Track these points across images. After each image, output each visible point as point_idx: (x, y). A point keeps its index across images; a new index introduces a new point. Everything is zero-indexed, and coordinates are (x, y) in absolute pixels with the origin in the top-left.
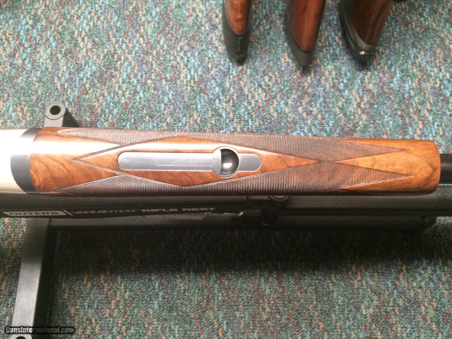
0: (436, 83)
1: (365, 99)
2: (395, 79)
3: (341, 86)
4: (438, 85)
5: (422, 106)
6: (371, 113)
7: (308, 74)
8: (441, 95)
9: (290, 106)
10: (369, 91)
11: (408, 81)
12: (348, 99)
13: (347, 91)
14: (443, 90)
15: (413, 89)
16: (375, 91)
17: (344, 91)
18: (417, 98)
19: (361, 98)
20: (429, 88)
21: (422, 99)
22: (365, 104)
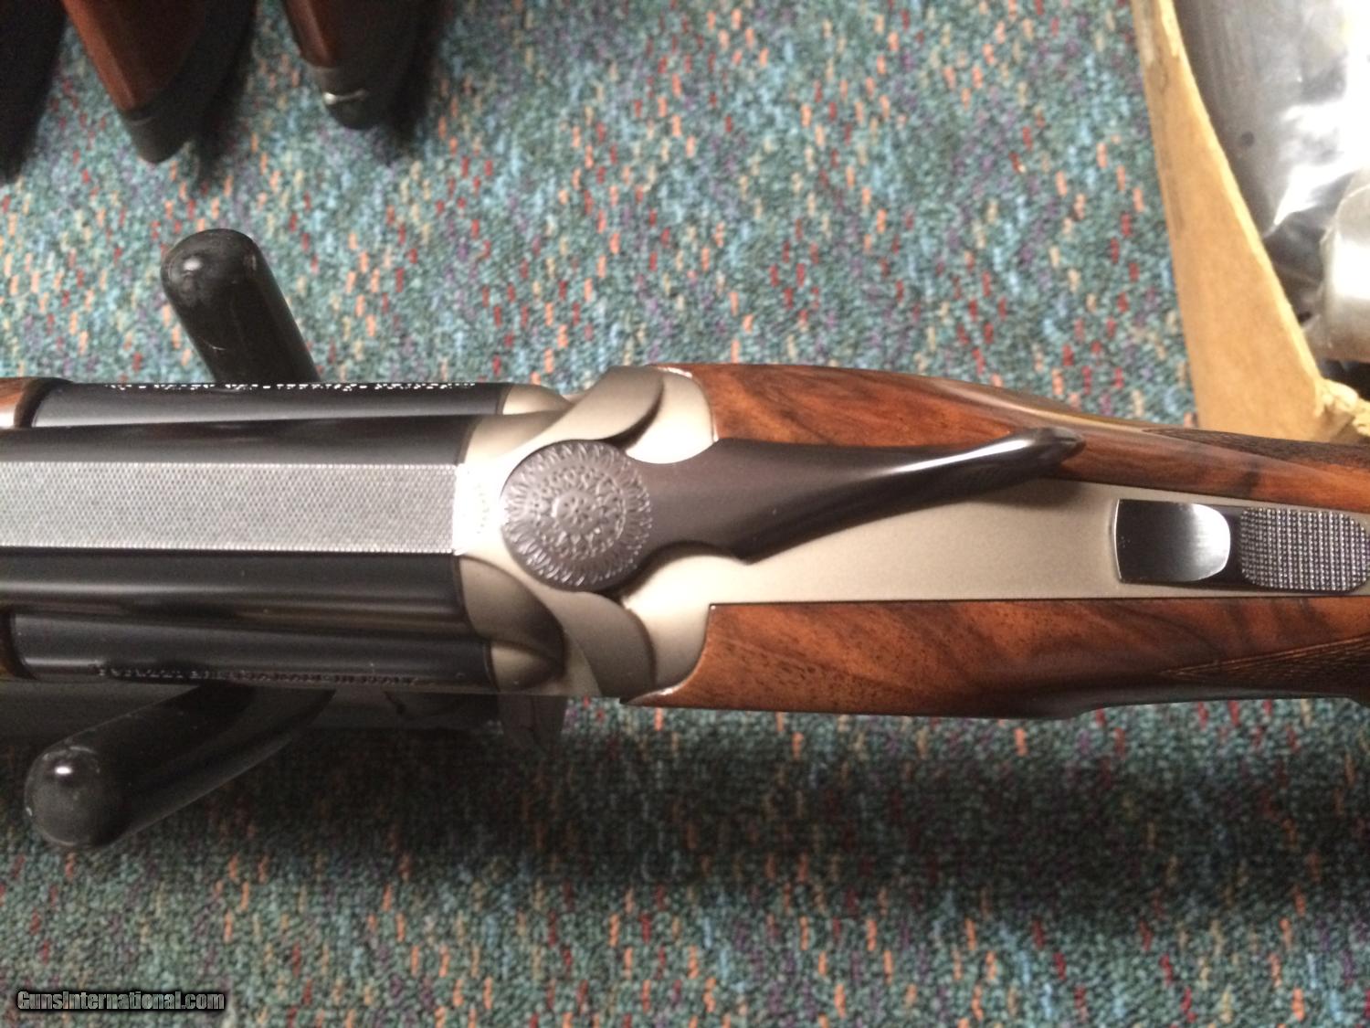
0: (641, 179)
1: (388, 262)
2: (500, 180)
3: (316, 222)
4: (646, 188)
5: (579, 270)
6: (398, 310)
7: (215, 189)
8: (650, 222)
9: (134, 306)
10: (406, 229)
11: (547, 181)
12: (330, 266)
13: (329, 239)
14: (664, 203)
15: (556, 212)
16: (425, 229)
17: (322, 236)
18: (564, 239)
19: (375, 259)
20: (615, 199)
21: (583, 241)
22: (382, 279)
